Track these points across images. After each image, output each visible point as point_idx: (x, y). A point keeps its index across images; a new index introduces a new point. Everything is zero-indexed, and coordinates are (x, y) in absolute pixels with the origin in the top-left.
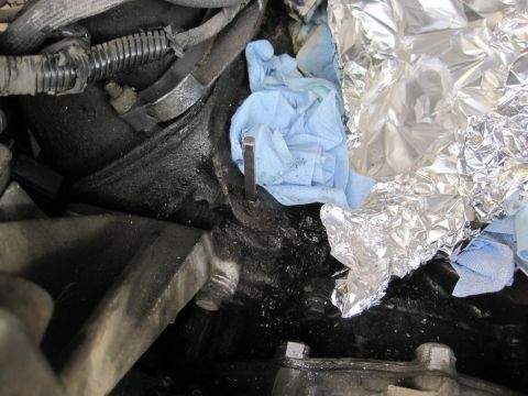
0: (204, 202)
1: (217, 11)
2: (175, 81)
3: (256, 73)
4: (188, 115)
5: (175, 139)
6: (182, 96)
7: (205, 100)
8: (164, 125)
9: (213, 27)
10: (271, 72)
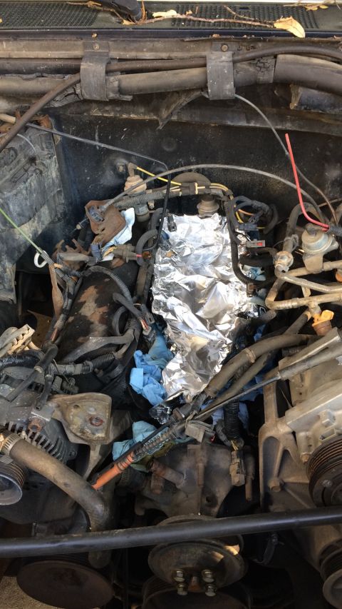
0: (126, 404)
1: (124, 345)
2: (115, 367)
3: (137, 361)
4: (120, 376)
5: (116, 384)
6: (118, 370)
7: (124, 370)
8: (112, 380)
9: (124, 350)
10: (142, 360)
